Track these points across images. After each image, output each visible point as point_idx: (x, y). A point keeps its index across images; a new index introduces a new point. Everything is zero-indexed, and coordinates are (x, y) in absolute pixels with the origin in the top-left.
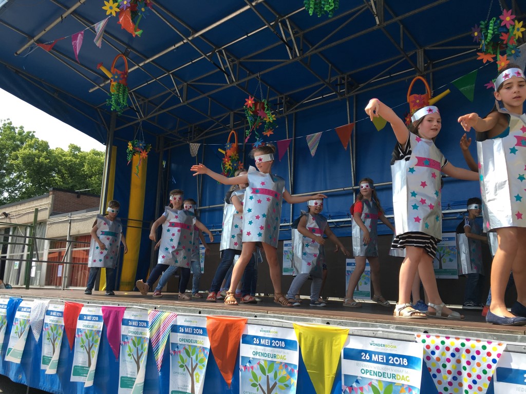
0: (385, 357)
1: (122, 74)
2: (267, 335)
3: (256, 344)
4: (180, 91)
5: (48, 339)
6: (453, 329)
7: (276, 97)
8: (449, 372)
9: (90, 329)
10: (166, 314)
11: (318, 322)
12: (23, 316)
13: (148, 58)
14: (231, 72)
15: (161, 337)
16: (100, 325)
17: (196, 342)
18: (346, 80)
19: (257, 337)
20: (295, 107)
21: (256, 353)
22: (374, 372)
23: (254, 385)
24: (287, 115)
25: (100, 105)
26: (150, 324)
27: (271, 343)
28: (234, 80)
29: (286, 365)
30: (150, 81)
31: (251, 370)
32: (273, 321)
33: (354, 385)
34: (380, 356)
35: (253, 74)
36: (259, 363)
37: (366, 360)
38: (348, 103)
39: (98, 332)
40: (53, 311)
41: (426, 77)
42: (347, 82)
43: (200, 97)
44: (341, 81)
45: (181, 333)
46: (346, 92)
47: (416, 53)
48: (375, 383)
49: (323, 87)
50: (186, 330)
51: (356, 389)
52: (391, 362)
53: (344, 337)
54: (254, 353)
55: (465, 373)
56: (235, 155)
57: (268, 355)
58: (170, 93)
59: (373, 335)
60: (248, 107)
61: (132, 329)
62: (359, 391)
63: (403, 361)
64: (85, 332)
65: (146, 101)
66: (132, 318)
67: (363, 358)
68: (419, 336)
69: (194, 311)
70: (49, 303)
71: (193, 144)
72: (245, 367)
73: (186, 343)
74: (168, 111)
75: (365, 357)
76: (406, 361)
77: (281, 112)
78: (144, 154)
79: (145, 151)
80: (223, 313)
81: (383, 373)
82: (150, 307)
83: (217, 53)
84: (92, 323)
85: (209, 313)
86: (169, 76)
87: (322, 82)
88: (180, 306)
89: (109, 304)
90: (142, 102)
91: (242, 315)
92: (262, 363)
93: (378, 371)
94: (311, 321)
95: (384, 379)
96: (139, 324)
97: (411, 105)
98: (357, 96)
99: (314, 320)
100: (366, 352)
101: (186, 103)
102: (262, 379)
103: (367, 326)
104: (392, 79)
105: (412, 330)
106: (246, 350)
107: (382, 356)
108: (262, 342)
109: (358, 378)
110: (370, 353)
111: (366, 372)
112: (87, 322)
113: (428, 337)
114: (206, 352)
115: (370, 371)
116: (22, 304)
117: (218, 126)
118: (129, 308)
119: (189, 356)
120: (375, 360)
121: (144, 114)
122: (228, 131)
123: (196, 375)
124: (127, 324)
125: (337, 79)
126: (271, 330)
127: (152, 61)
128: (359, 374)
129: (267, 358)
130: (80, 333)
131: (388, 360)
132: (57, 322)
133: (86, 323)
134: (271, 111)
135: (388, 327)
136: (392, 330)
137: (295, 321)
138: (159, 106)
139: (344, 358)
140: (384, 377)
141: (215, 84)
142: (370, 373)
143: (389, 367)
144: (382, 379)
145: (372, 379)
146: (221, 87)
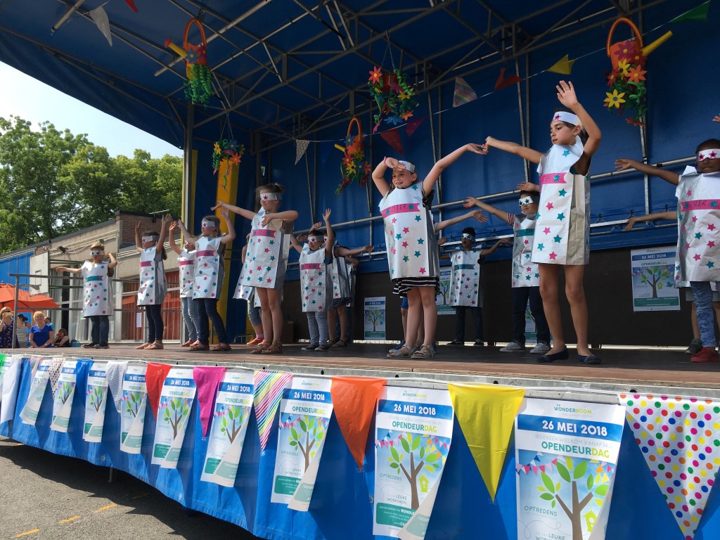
0: (575, 425)
1: (199, 50)
2: (412, 400)
3: (398, 412)
4: (279, 65)
5: (129, 411)
6: (672, 386)
7: (412, 65)
8: (666, 444)
9: (179, 396)
10: (278, 376)
11: (482, 381)
12: (97, 383)
13: (230, 21)
14: (348, 32)
15: (269, 405)
16: (191, 393)
17: (315, 411)
18: (514, 32)
19: (398, 403)
20: (442, 76)
21: (397, 424)
22: (560, 445)
23: (394, 466)
24: (430, 91)
25: (172, 94)
26: (255, 388)
27: (418, 411)
28: (352, 44)
29: (437, 439)
30: (236, 54)
31: (390, 446)
32: (421, 381)
33: (533, 463)
34: (568, 424)
35: (380, 33)
36: (400, 437)
37: (548, 430)
38: (517, 66)
39: (189, 400)
40: (133, 375)
41: (634, 18)
42: (516, 34)
43: (306, 72)
44: (506, 34)
45: (297, 399)
46: (514, 50)
48: (561, 460)
49: (484, 42)
50: (303, 396)
51: (535, 469)
52: (583, 432)
53: (518, 400)
54: (394, 424)
55: (688, 445)
56: (360, 153)
57: (413, 426)
58: (264, 70)
59: (559, 397)
60: (374, 82)
61: (231, 395)
62: (540, 471)
63: (601, 430)
64: (171, 401)
65: (233, 83)
66: (233, 381)
67: (545, 427)
68: (623, 397)
69: (314, 371)
70: (128, 365)
71: (300, 141)
72: (382, 442)
73: (303, 413)
74: (262, 96)
75: (547, 426)
76: (605, 431)
77: (421, 86)
78: (236, 159)
79: (237, 154)
80: (353, 373)
81: (574, 447)
82: (257, 367)
83: (327, 6)
84: (181, 389)
85: (334, 372)
86: (261, 45)
87: (478, 38)
88: (297, 365)
89: (204, 364)
90: (227, 86)
91: (378, 374)
92: (405, 436)
93: (565, 444)
94: (472, 381)
95: (574, 455)
96: (239, 389)
97: (616, 57)
98: (530, 54)
99: (476, 378)
100: (549, 419)
101: (287, 83)
102: (404, 457)
103: (551, 384)
104: (581, 24)
105: (613, 388)
106: (384, 421)
107: (572, 425)
108: (406, 409)
109: (538, 454)
110: (555, 421)
111: (550, 446)
112: (175, 387)
113: (637, 397)
115: (555, 444)
116: (94, 367)
117: (333, 112)
118: (230, 368)
119: (305, 430)
120: (562, 430)
121: (231, 103)
122: (349, 119)
124: (225, 390)
125: (501, 31)
126: (418, 394)
127: (237, 25)
128: (539, 449)
129: (411, 430)
130: (164, 403)
131: (579, 430)
132: (140, 388)
133: (174, 389)
135: (580, 386)
136: (586, 390)
137: (450, 380)
138: (252, 89)
139: (519, 428)
140: (574, 452)
141: (326, 52)
142: (555, 447)
143: (581, 438)
144: (572, 454)
145: (557, 455)
146: (334, 55)
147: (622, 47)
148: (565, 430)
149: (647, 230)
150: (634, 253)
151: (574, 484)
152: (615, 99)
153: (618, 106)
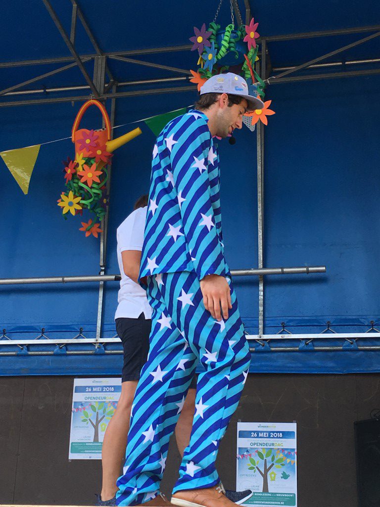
41: (106, 103)
47: (93, 60)
97: (78, 146)
147: (86, 137)
149: (95, 354)
150: (78, 382)
152: (71, 204)
153: (73, 213)
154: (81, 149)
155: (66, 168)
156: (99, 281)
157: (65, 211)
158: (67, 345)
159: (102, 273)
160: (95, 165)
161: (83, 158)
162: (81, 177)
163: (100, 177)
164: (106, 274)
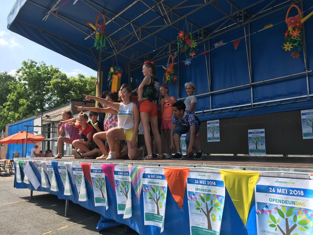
0: (286, 190)
1: (102, 27)
2: (203, 178)
3: (197, 184)
4: (138, 33)
7: (197, 31)
10: (139, 167)
11: (237, 169)
12: (63, 171)
13: (116, 14)
14: (168, 17)
17: (158, 183)
18: (243, 14)
19: (197, 179)
20: (210, 35)
21: (197, 189)
22: (279, 200)
23: (198, 209)
24: (205, 42)
25: (92, 48)
26: (130, 174)
27: (207, 183)
28: (170, 22)
29: (218, 196)
30: (119, 29)
31: (195, 199)
32: (206, 169)
33: (265, 209)
34: (283, 190)
35: (182, 16)
36: (200, 196)
37: (272, 193)
38: (244, 28)
40: (76, 168)
41: (298, 5)
42: (244, 15)
43: (150, 35)
44: (239, 15)
45: (149, 178)
46: (243, 22)
48: (280, 208)
49: (229, 19)
50: (152, 177)
51: (266, 212)
52: (291, 193)
53: (256, 178)
54: (196, 189)
56: (172, 71)
57: (205, 190)
58: (132, 35)
59: (277, 176)
60: (180, 38)
61: (120, 176)
62: (268, 213)
63: (300, 192)
65: (118, 42)
66: (120, 170)
67: (270, 191)
68: (312, 175)
69: (155, 165)
70: (73, 164)
72: (191, 198)
73: (152, 184)
74: (130, 47)
75: (272, 190)
76: (303, 193)
77: (201, 40)
78: (119, 75)
79: (120, 73)
80: (173, 165)
81: (286, 201)
82: (129, 164)
83: (158, 6)
84: (98, 174)
85: (165, 165)
86: (130, 24)
87: (226, 17)
88: (147, 162)
89: (106, 163)
90: (115, 43)
91: (186, 166)
92: (202, 195)
93: (281, 199)
94: (232, 168)
95: (286, 205)
96: (124, 174)
97: (288, 24)
98: (250, 23)
99: (235, 167)
100: (272, 187)
101: (141, 40)
102: (203, 205)
103: (273, 170)
105: (306, 171)
106: (191, 188)
107: (285, 190)
108: (201, 182)
109: (267, 204)
110: (276, 188)
112: (95, 173)
114: (165, 189)
115: (276, 199)
117: (162, 53)
118: (117, 164)
119: (155, 192)
120: (279, 192)
121: (117, 50)
122: (168, 55)
123: (160, 203)
124: (117, 174)
125: (237, 14)
126: (206, 175)
127: (119, 16)
128: (268, 202)
129: (205, 192)
131: (289, 192)
134: (194, 40)
135: (289, 170)
136: (291, 172)
137: (221, 168)
138: (126, 44)
139: (257, 192)
140: (286, 203)
141: (158, 26)
142: (276, 201)
143: (290, 197)
144: (285, 205)
145: (277, 205)
146: (162, 27)
147: (291, 20)
148: (281, 193)
149: (308, 101)
150: (302, 112)
151: (287, 219)
152: (288, 47)
153: (290, 50)
154: (290, 25)
155: (285, 34)
156: (306, 73)
157: (286, 50)
158: (296, 99)
159: (307, 70)
160: (297, 30)
161: (292, 28)
162: (292, 35)
163: (300, 34)
164: (308, 70)
